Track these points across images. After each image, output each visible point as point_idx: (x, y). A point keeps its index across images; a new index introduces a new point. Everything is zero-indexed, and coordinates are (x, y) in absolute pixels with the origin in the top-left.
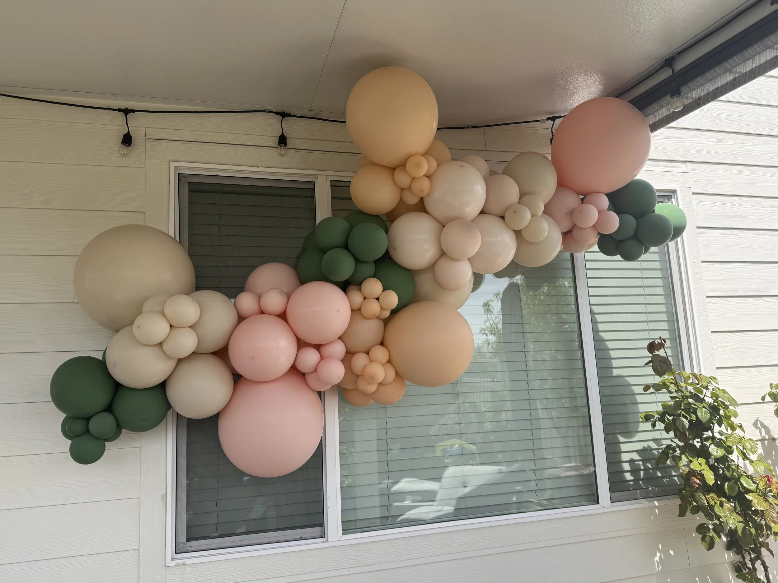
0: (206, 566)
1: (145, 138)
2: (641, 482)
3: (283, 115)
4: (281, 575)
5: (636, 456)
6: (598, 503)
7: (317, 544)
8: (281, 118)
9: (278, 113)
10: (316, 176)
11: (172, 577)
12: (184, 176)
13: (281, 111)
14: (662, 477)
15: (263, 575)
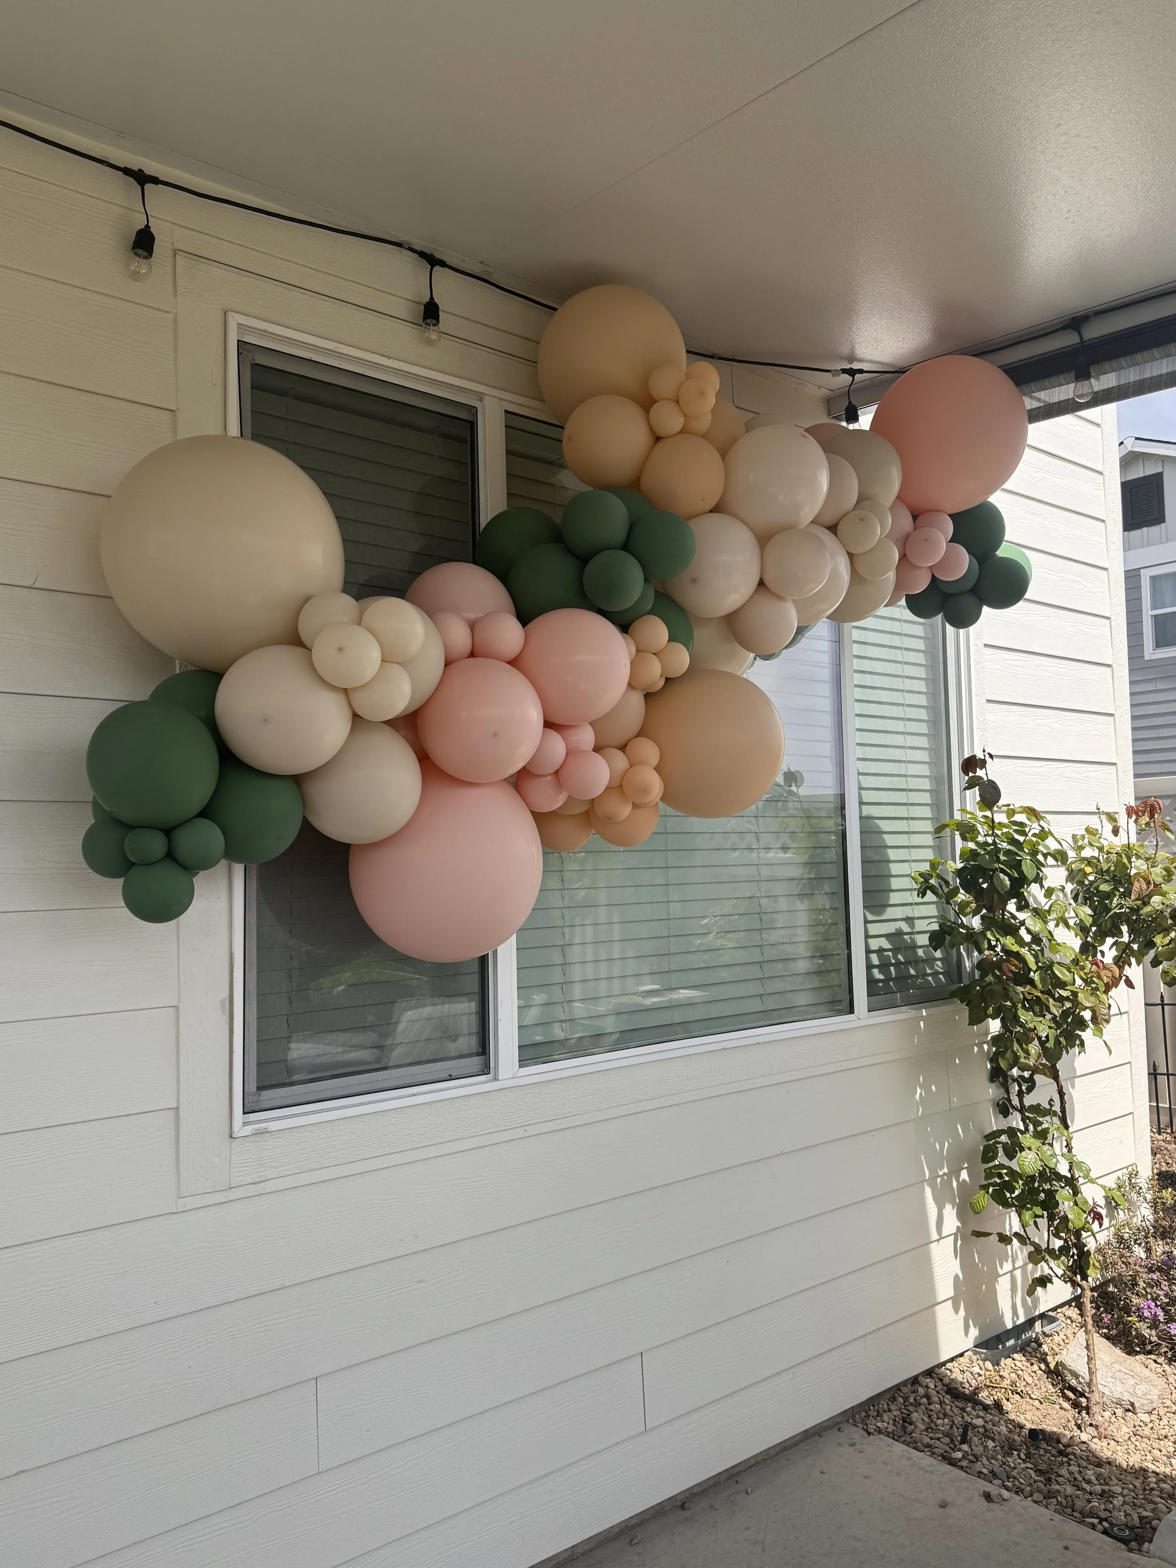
0: (301, 1135)
1: (171, 246)
2: (891, 983)
3: (433, 261)
4: (425, 1144)
5: (886, 944)
6: (852, 1011)
7: (478, 1085)
8: (429, 267)
9: (422, 255)
10: (481, 397)
11: (241, 1158)
12: (248, 347)
13: (428, 251)
14: (916, 977)
15: (395, 1146)
